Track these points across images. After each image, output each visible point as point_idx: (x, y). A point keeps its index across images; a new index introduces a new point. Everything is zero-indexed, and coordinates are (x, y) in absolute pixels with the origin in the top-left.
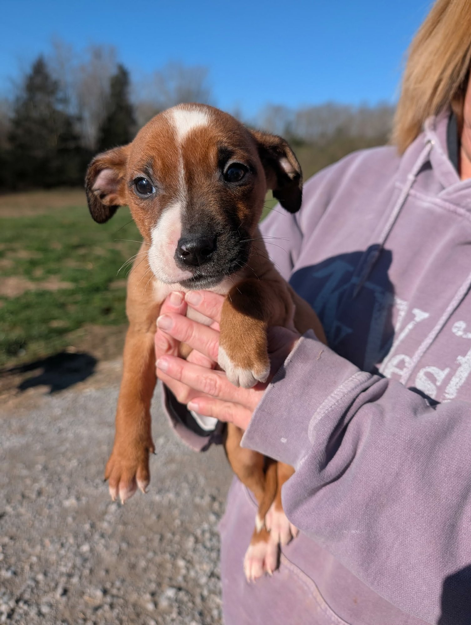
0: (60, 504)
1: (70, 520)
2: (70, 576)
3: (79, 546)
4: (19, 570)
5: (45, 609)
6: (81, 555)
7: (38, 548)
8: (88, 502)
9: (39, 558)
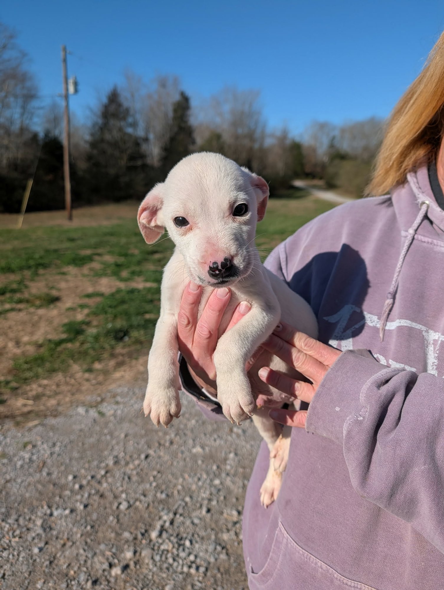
0: (190, 451)
1: (200, 462)
2: (210, 500)
3: (211, 481)
4: (170, 494)
5: (196, 521)
6: (215, 486)
7: (181, 480)
8: (210, 451)
9: (183, 486)
